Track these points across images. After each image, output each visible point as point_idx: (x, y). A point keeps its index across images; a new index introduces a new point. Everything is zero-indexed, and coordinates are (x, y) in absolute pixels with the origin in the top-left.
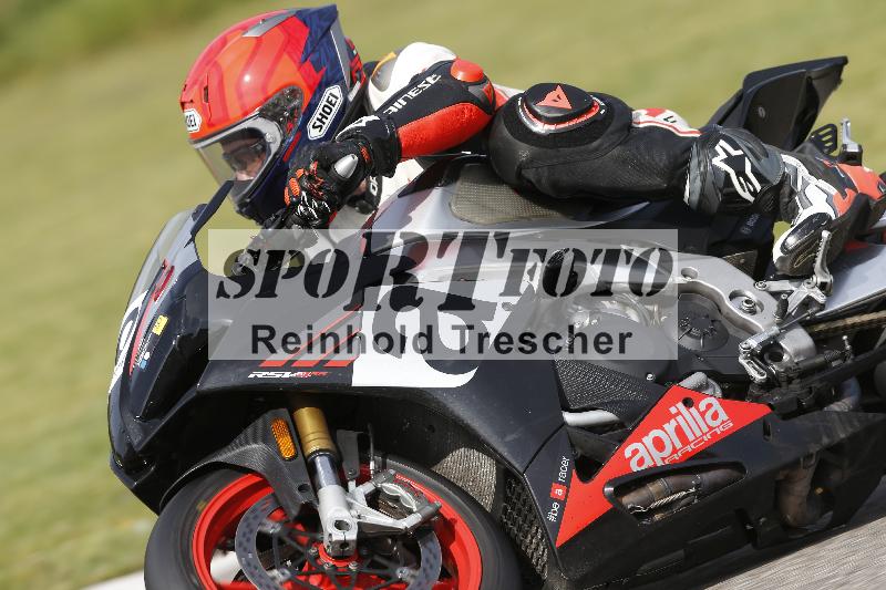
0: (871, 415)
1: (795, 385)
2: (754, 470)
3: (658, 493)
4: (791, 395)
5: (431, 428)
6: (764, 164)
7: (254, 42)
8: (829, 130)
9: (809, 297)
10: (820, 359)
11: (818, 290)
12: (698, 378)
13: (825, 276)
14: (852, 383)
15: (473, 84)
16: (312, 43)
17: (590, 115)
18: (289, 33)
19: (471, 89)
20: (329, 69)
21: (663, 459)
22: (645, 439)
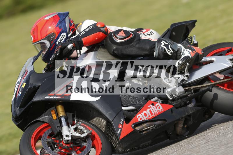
0: (198, 108)
1: (180, 100)
2: (169, 121)
3: (145, 127)
4: (178, 103)
5: (90, 111)
6: (173, 46)
7: (46, 21)
8: (190, 38)
9: (183, 79)
10: (185, 94)
11: (185, 77)
12: (156, 98)
13: (187, 74)
14: (194, 100)
15: (102, 27)
16: (60, 22)
17: (130, 37)
18: (54, 19)
19: (101, 29)
20: (63, 28)
21: (146, 118)
22: (142, 113)
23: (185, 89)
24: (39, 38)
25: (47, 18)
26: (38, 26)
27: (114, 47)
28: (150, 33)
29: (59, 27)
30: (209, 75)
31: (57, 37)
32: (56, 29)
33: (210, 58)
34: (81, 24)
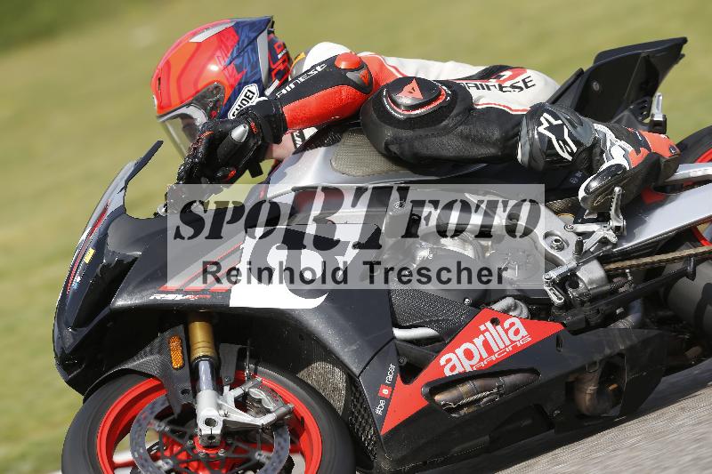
0: (646, 331)
1: (587, 307)
2: (547, 374)
3: (467, 393)
4: (582, 316)
5: (301, 337)
6: (579, 131)
9: (605, 238)
10: (609, 287)
11: (611, 232)
12: (508, 301)
13: (618, 222)
14: (637, 304)
15: (351, 70)
16: (239, 49)
17: (438, 102)
18: (222, 41)
19: (349, 75)
20: (247, 69)
21: (472, 366)
22: (457, 351)
23: (607, 272)
24: (175, 101)
25: (199, 38)
26: (172, 63)
27: (389, 133)
28: (521, 84)
29: (236, 65)
30: (695, 222)
31: (229, 99)
32: (226, 73)
33: (702, 169)
34: (303, 55)
